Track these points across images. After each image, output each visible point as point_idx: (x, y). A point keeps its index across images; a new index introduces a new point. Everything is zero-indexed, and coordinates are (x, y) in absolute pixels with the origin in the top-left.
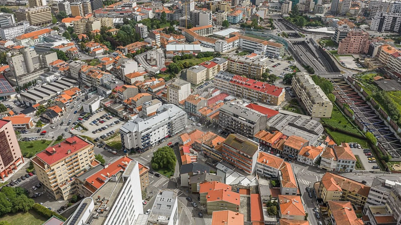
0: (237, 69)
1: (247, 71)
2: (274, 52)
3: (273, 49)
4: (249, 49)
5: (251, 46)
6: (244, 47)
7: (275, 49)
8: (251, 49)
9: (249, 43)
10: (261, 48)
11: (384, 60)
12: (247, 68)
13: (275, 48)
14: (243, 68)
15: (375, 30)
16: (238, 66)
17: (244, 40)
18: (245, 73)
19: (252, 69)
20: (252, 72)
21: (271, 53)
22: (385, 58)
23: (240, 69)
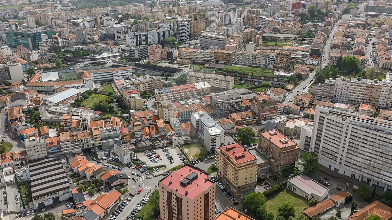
0: (143, 89)
1: (152, 87)
2: (127, 74)
3: (125, 72)
4: (101, 80)
5: (103, 77)
6: (96, 80)
7: (127, 72)
8: (104, 79)
9: (101, 74)
10: (117, 74)
11: (190, 56)
12: (152, 85)
13: (127, 70)
14: (148, 86)
15: (135, 46)
16: (143, 86)
17: (94, 74)
18: (151, 89)
19: (156, 84)
20: (156, 86)
21: (124, 75)
22: (190, 55)
23: (146, 88)
